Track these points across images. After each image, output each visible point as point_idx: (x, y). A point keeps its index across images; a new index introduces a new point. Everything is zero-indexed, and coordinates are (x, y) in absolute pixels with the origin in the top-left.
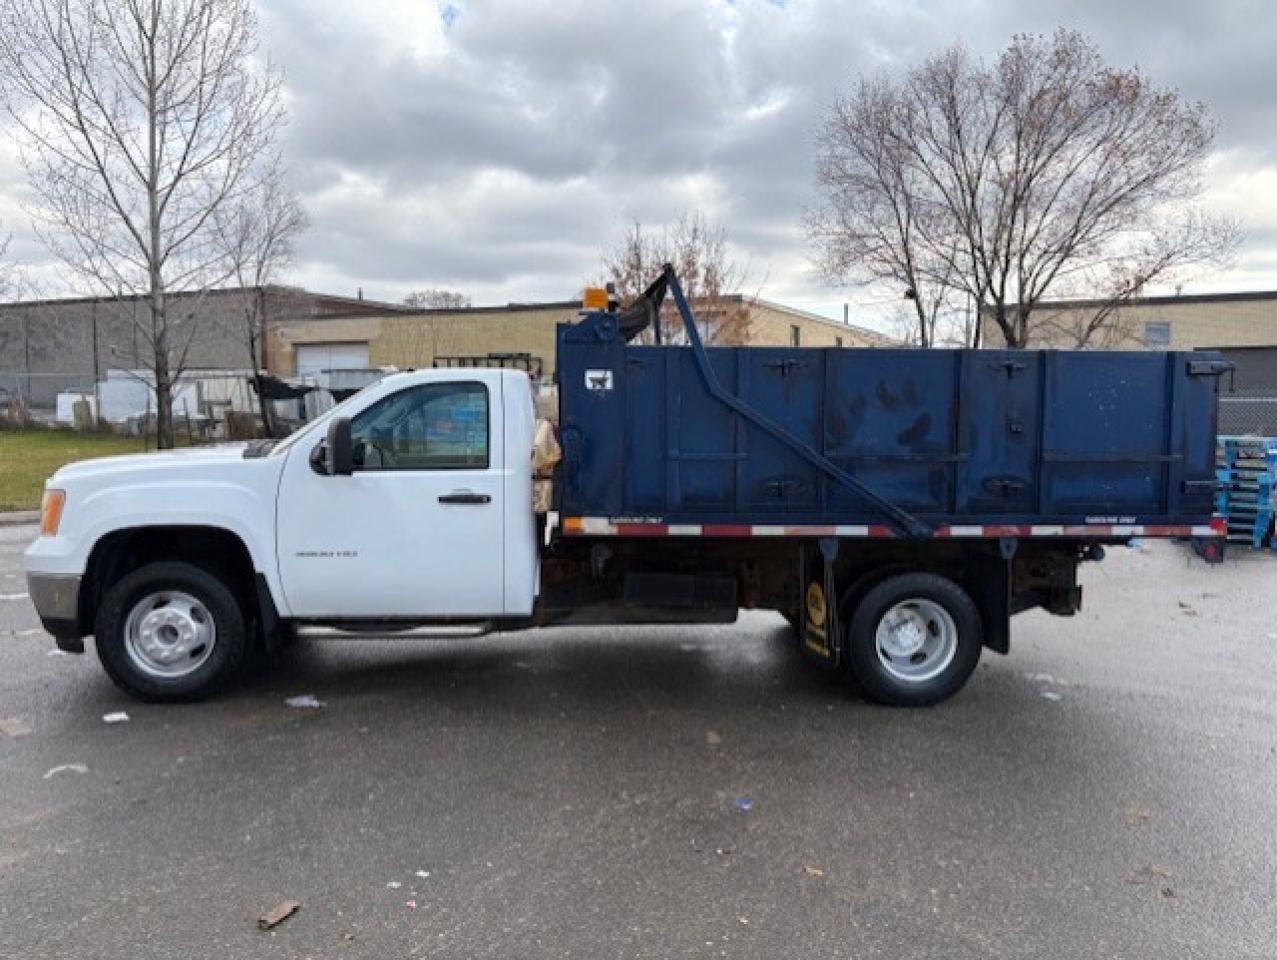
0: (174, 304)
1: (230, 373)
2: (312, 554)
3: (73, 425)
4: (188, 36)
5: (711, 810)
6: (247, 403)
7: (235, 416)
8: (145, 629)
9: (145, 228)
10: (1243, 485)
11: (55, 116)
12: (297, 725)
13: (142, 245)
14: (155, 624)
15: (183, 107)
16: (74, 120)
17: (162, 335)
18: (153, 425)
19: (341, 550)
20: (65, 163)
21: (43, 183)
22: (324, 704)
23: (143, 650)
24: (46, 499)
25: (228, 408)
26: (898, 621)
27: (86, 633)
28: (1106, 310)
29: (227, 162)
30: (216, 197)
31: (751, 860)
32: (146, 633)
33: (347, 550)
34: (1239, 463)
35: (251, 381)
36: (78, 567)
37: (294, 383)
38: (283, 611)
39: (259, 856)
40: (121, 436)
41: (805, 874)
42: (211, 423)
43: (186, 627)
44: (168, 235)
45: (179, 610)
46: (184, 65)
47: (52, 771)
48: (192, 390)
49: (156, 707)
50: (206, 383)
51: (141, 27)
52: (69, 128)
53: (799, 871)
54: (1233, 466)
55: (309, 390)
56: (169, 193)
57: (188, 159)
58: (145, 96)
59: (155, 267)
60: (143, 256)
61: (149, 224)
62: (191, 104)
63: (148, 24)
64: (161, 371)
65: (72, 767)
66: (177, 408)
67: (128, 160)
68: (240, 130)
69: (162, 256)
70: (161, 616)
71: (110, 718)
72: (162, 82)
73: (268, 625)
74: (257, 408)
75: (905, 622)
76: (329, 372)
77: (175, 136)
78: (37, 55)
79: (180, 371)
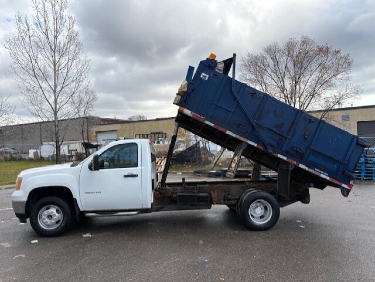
0: (61, 123)
1: (77, 142)
2: (89, 193)
3: (33, 158)
4: (64, 50)
5: (196, 262)
6: (81, 150)
7: (78, 154)
8: (43, 216)
9: (53, 103)
10: (369, 162)
11: (27, 73)
12: (84, 242)
13: (52, 107)
14: (46, 214)
15: (63, 69)
16: (33, 75)
17: (58, 132)
18: (55, 158)
19: (97, 191)
20: (31, 86)
21: (24, 92)
22: (93, 236)
23: (43, 222)
24: (17, 180)
25: (76, 152)
26: (256, 206)
27: (27, 218)
28: (325, 113)
29: (75, 83)
30: (72, 93)
31: (204, 277)
32: (44, 217)
33: (99, 191)
34: (368, 156)
35: (82, 144)
36: (25, 199)
37: (95, 144)
38: (81, 209)
39: (68, 279)
40: (46, 161)
41: (219, 280)
42: (71, 156)
43: (55, 215)
44: (59, 104)
45: (53, 210)
46: (63, 58)
47: (15, 257)
48: (66, 147)
49: (46, 238)
50: (70, 144)
51: (51, 48)
52: (31, 77)
53: (217, 279)
54: (366, 157)
55: (99, 145)
56: (59, 93)
57: (65, 83)
58: (53, 67)
59: (55, 113)
60: (53, 111)
61: (54, 102)
62: (65, 68)
63: (53, 47)
64: (57, 142)
65: (21, 256)
66: (62, 152)
67: (48, 84)
68: (78, 75)
69: (58, 110)
70: (48, 212)
71: (33, 242)
72: (58, 62)
73: (77, 213)
74: (84, 151)
75: (258, 207)
76: (105, 140)
77: (61, 77)
78: (23, 57)
79: (62, 142)
